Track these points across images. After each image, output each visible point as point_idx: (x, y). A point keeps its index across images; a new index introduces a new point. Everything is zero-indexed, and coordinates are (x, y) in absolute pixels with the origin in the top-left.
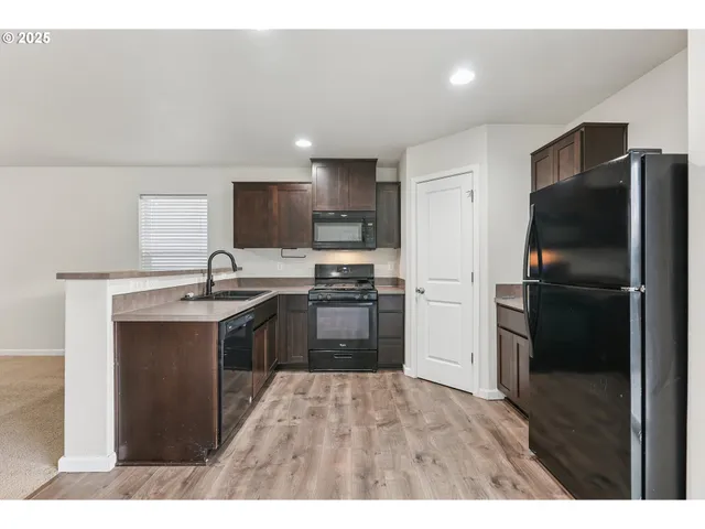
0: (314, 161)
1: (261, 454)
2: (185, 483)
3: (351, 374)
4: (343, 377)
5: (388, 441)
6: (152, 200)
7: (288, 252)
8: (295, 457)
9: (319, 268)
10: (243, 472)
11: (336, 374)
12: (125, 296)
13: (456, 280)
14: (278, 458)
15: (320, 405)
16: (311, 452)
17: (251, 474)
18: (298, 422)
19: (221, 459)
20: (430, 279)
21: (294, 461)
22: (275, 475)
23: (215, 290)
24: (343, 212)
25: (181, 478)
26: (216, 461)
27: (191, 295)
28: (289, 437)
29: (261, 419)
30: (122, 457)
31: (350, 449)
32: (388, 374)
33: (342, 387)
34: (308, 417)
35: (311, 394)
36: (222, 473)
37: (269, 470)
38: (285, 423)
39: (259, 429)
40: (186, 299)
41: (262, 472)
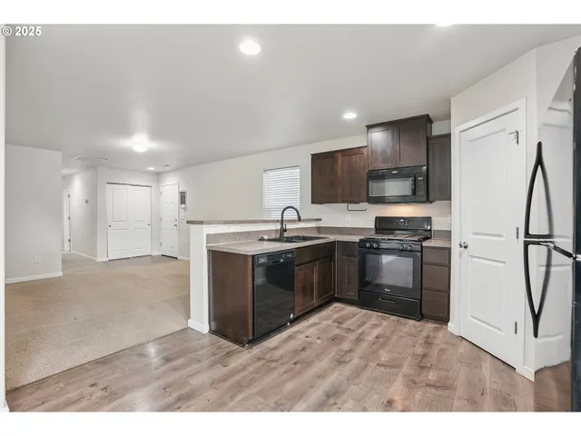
0: (369, 127)
1: (277, 354)
2: (228, 353)
3: (394, 318)
4: (384, 318)
5: (375, 380)
6: (272, 173)
7: (352, 206)
8: (295, 363)
9: (379, 220)
10: (259, 359)
11: (380, 314)
12: (215, 235)
13: (500, 236)
14: (286, 359)
15: (345, 335)
16: (309, 364)
17: (262, 362)
18: (318, 341)
19: (255, 348)
20: (474, 234)
21: (293, 366)
22: (275, 368)
23: (286, 235)
24: (395, 169)
25: (228, 350)
26: (251, 348)
27: (266, 237)
28: (304, 349)
29: (296, 332)
30: (213, 328)
31: (337, 373)
32: (430, 326)
33: (375, 326)
34: (328, 340)
35: (345, 326)
36: (249, 356)
37: (273, 365)
38: (308, 339)
39: (290, 337)
40: (262, 239)
41: (268, 364)
